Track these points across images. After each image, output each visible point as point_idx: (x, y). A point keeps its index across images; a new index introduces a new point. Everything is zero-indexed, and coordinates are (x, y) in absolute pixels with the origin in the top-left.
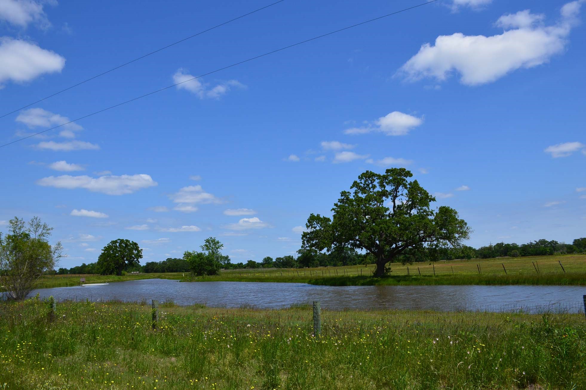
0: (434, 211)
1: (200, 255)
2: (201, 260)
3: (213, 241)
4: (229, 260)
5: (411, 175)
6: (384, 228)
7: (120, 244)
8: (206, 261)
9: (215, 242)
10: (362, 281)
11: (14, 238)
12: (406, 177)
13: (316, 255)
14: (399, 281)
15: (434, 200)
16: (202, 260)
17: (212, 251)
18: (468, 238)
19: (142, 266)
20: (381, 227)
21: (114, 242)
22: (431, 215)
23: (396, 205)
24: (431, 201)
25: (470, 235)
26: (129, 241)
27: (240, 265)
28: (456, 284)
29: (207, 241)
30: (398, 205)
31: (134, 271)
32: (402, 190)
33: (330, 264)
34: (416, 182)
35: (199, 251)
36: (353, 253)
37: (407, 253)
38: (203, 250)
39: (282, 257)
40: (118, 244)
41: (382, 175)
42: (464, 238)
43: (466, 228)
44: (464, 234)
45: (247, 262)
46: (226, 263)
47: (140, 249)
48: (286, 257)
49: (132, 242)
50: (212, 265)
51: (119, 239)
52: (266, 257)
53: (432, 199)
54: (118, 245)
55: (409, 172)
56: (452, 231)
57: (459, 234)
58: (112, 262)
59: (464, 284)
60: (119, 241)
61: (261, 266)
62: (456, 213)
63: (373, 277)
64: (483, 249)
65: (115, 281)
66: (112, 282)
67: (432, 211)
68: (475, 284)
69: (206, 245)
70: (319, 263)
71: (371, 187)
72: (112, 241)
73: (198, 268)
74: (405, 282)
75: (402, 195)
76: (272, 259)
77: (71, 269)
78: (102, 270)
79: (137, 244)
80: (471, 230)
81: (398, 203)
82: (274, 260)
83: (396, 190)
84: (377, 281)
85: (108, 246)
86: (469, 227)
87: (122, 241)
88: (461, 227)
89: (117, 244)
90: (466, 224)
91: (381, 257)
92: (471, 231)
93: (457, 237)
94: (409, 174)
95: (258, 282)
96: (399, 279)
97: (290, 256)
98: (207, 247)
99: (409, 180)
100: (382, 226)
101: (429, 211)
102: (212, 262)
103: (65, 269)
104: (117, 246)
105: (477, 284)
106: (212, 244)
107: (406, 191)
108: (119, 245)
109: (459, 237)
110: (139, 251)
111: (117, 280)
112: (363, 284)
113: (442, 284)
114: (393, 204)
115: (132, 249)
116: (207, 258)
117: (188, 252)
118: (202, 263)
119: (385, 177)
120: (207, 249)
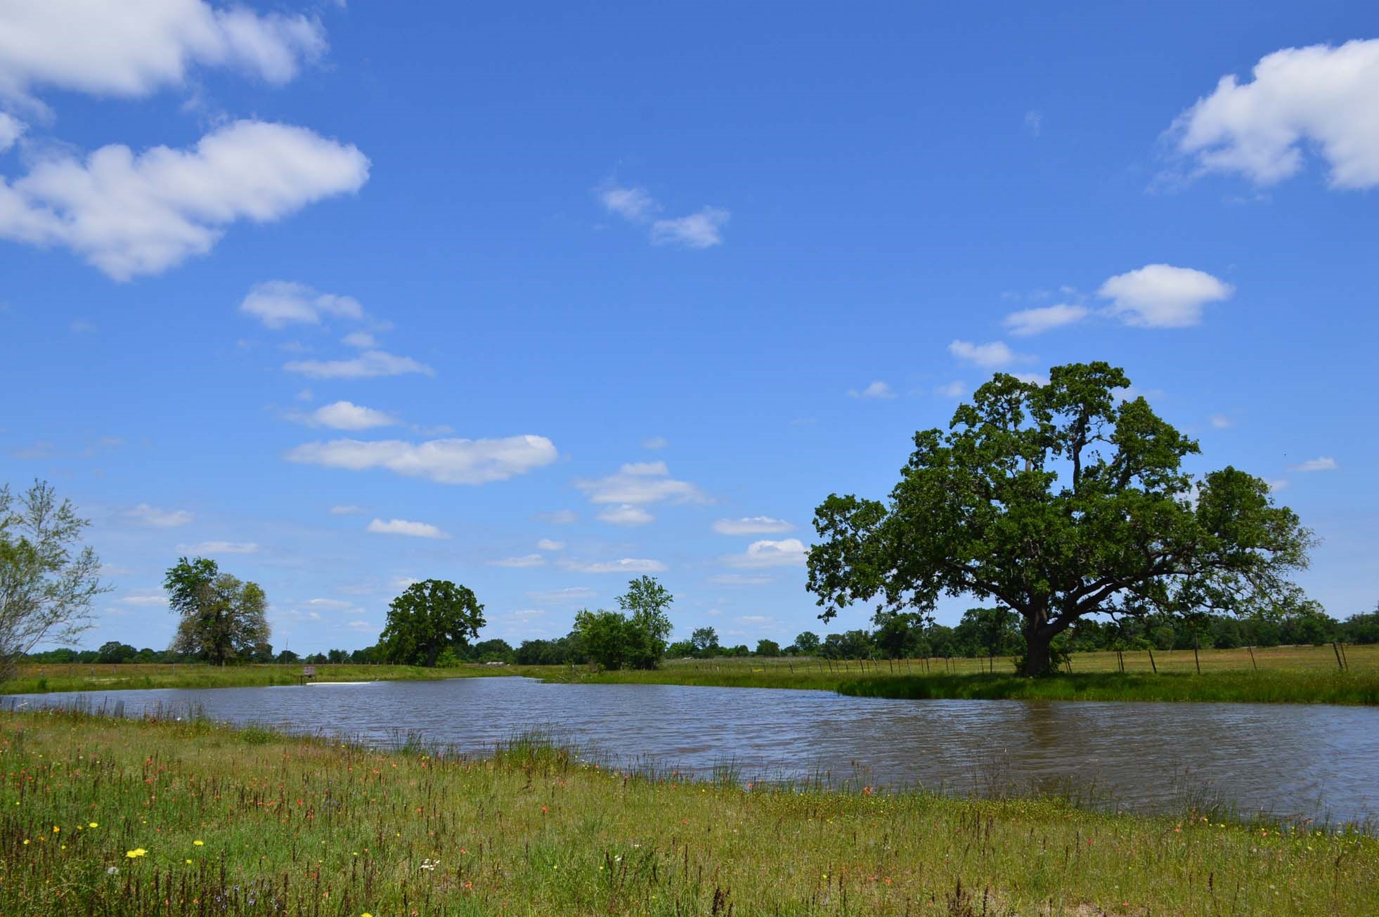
0: (1192, 476)
1: (610, 620)
2: (612, 632)
3: (649, 586)
4: (715, 638)
5: (1126, 384)
6: (1035, 527)
7: (434, 591)
8: (625, 635)
9: (653, 589)
10: (976, 687)
11: (180, 572)
12: (1111, 388)
13: (918, 630)
14: (1081, 688)
15: (1194, 448)
16: (615, 632)
17: (645, 611)
18: (1304, 565)
19: (514, 649)
20: (1026, 525)
21: (418, 587)
22: (1182, 491)
23: (1082, 468)
24: (1184, 454)
25: (1308, 552)
26: (454, 585)
27: (741, 651)
28: (1258, 699)
29: (635, 585)
30: (1087, 468)
31: (493, 661)
32: (1100, 423)
33: (958, 652)
34: (1141, 402)
35: (613, 608)
36: (1016, 626)
37: (1118, 608)
38: (622, 608)
39: (841, 634)
40: (427, 592)
41: (1041, 386)
42: (1290, 562)
43: (1295, 532)
44: (1290, 552)
45: (758, 644)
46: (708, 645)
47: (478, 605)
48: (851, 634)
49: (461, 587)
50: (640, 645)
51: (430, 581)
52: (801, 632)
53: (1190, 446)
54: (427, 595)
55: (1119, 372)
56: (1248, 539)
57: (1275, 551)
58: (410, 634)
59: (1287, 701)
60: (430, 585)
61: (791, 653)
62: (1264, 488)
63: (1016, 675)
64: (1358, 621)
65: (404, 678)
66: (396, 680)
67: (1187, 476)
68: (1324, 702)
69: (631, 596)
70: (930, 649)
71: (1011, 420)
72: (413, 585)
73: (605, 652)
74: (1101, 691)
75: (1099, 437)
76: (816, 639)
77: (356, 653)
78: (388, 652)
79: (472, 593)
80: (1312, 538)
81: (1086, 461)
82: (822, 641)
83: (1080, 426)
84: (1022, 686)
85: (404, 597)
86: (1307, 530)
87: (437, 585)
88: (1280, 529)
89: (425, 591)
90: (1295, 518)
91: (1038, 618)
92: (1312, 541)
93: (1269, 561)
94: (1118, 379)
95: (722, 686)
96: (1082, 682)
97: (860, 632)
98: (634, 600)
99: (1119, 396)
100: (1028, 520)
101: (1177, 478)
102: (640, 637)
103: (344, 653)
104: (425, 597)
105: (1332, 701)
106: (645, 593)
107: (1110, 429)
108: (430, 595)
109: (1275, 560)
110: (475, 610)
111: (410, 677)
112: (977, 696)
113: (1215, 698)
114: (1073, 466)
115: (460, 604)
116: (629, 627)
117: (586, 612)
118: (614, 638)
119: (1048, 393)
120: (632, 606)
